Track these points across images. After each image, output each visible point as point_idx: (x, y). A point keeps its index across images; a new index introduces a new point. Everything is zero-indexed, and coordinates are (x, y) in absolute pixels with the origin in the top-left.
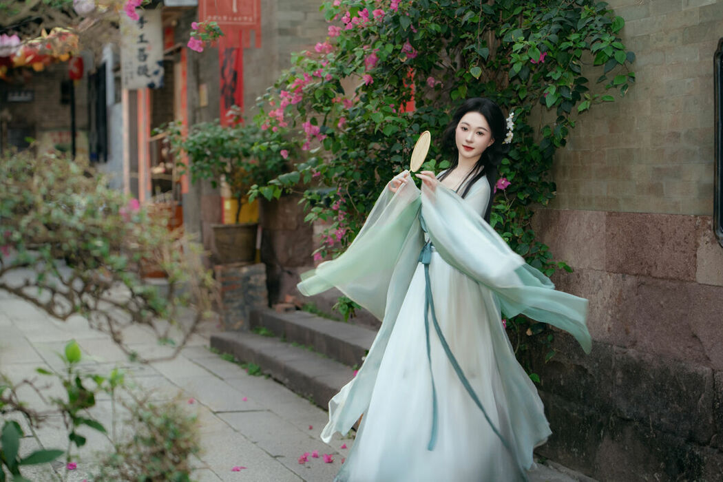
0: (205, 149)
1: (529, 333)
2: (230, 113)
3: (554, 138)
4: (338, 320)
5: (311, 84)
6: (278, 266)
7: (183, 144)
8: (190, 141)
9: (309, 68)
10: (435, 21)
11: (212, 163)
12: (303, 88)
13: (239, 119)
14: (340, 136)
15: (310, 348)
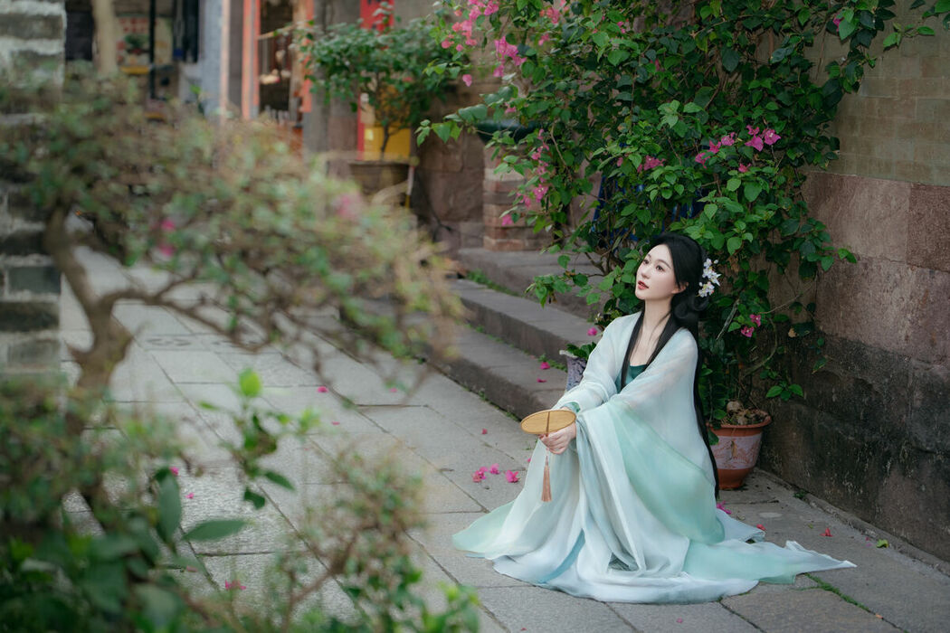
0: (344, 59)
1: (792, 334)
2: (379, 11)
3: (843, 79)
4: (516, 294)
6: (433, 219)
7: (315, 52)
8: (323, 49)
11: (352, 79)
13: (389, 20)
14: (544, 60)
15: (479, 328)
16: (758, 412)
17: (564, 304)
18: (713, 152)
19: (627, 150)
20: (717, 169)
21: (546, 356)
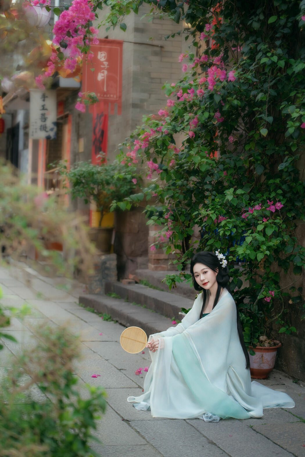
0: (82, 178)
1: (290, 302)
2: (99, 156)
4: (163, 290)
5: (154, 137)
6: (125, 256)
7: (68, 174)
8: (72, 173)
9: (154, 125)
10: (236, 98)
11: (86, 188)
12: (149, 139)
13: (104, 161)
14: (171, 172)
15: (144, 306)
16: (275, 341)
17: (185, 294)
18: (251, 213)
19: (209, 212)
20: (253, 221)
21: (175, 318)
